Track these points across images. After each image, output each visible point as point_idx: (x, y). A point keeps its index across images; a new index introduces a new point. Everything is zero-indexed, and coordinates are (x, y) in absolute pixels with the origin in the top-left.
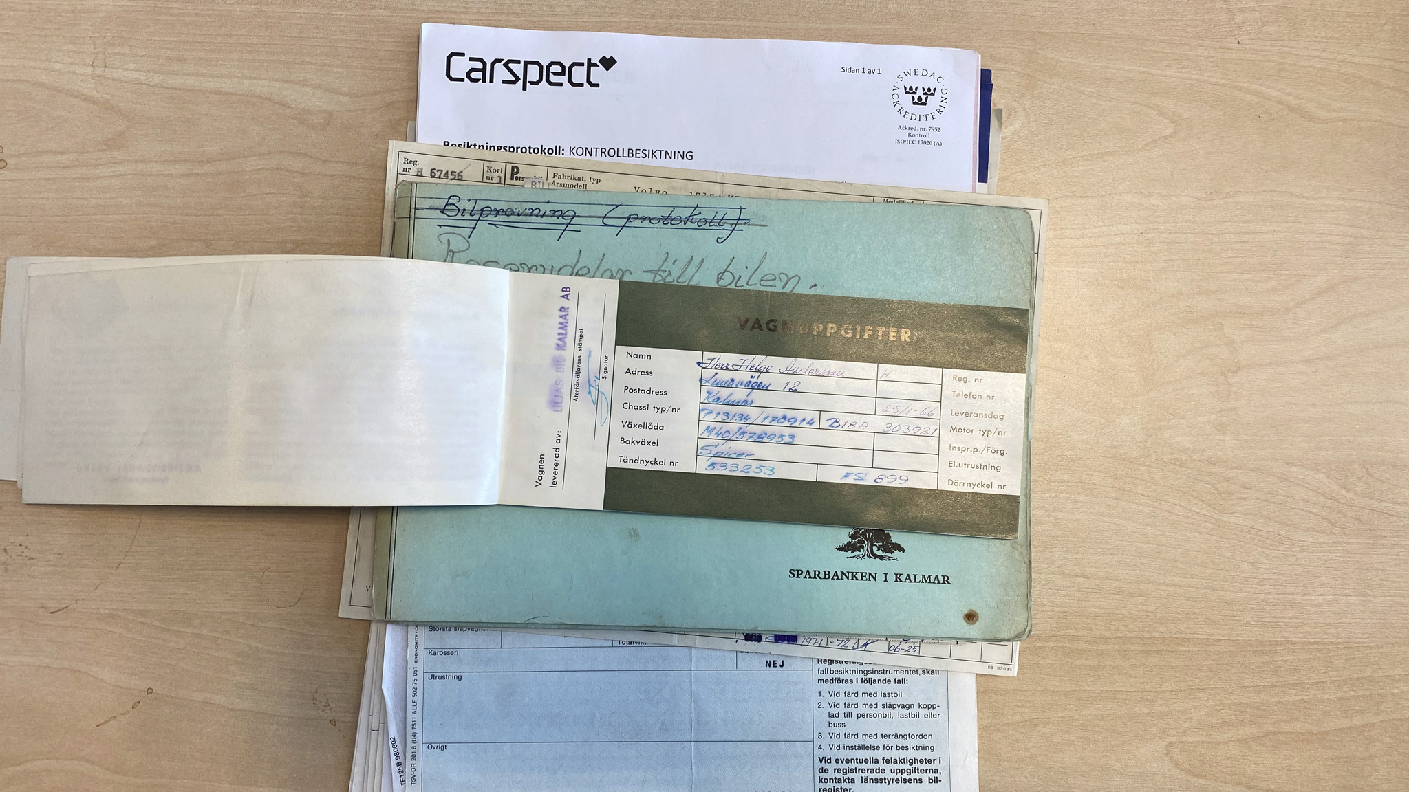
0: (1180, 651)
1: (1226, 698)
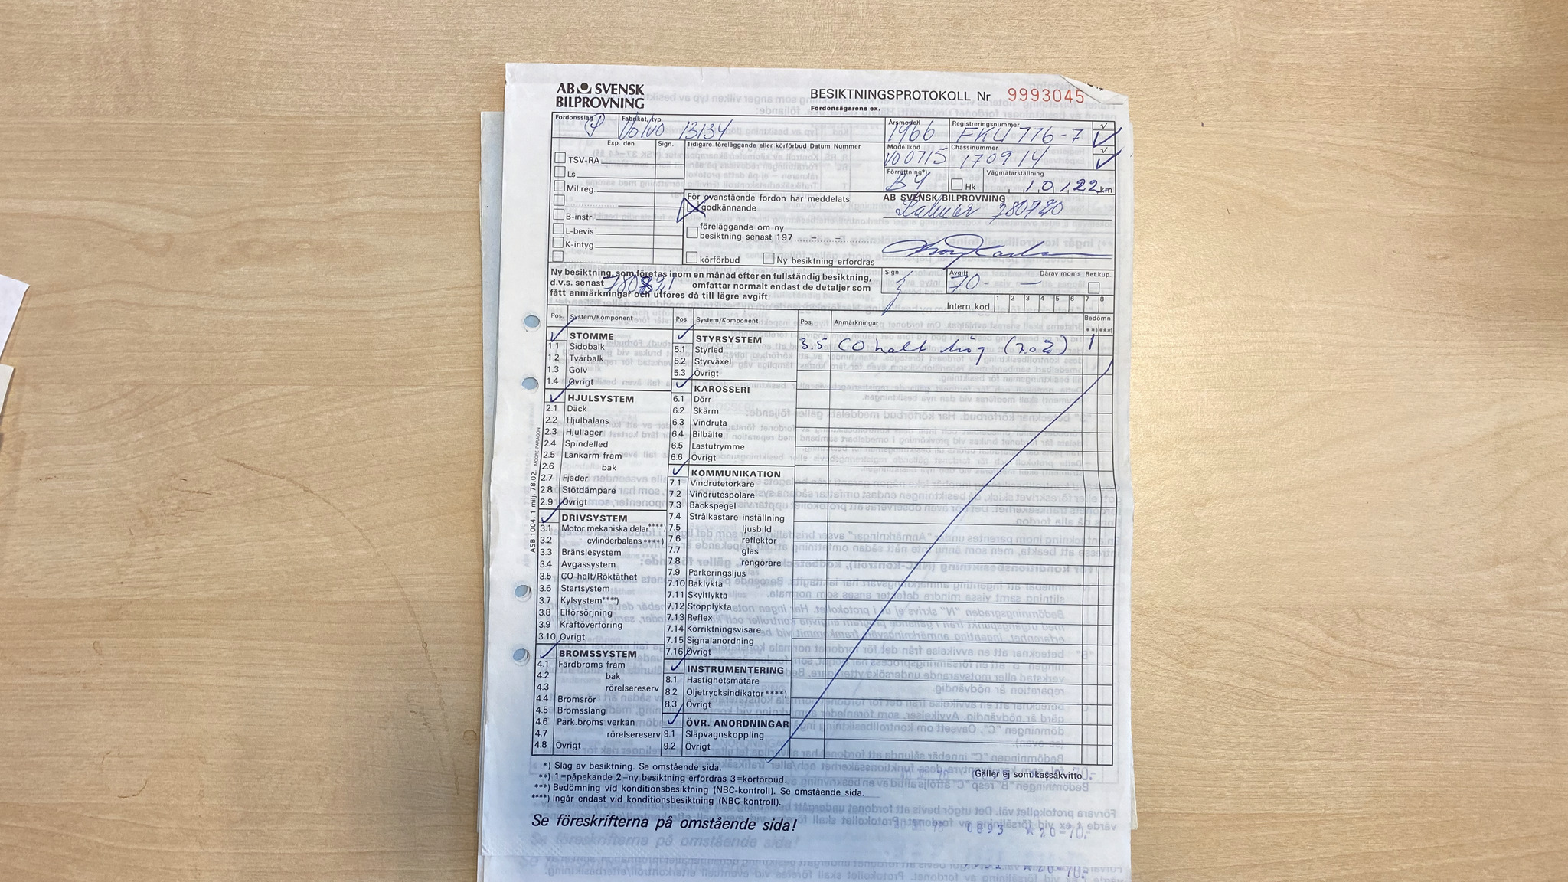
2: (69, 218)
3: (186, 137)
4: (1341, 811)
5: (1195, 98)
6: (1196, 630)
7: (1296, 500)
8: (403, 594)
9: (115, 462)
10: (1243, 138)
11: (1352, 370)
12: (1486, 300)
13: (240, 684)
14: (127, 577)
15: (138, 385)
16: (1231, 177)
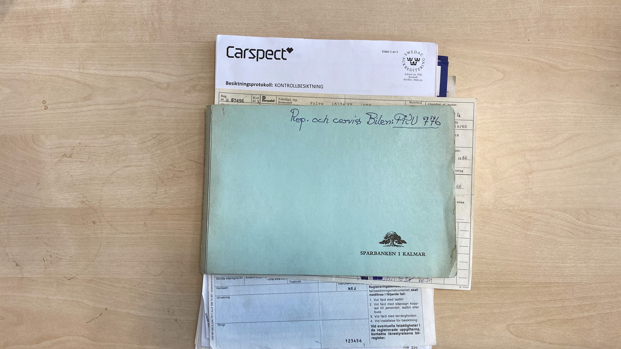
0: (512, 287)
1: (531, 306)
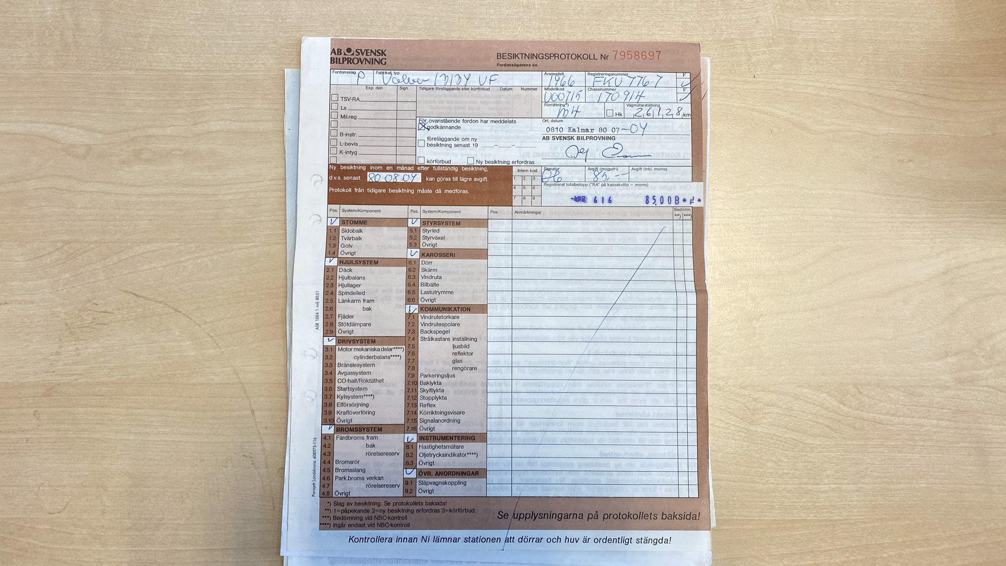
2: (24, 134)
3: (100, 83)
4: (850, 518)
5: (750, 60)
6: (755, 400)
7: (817, 316)
8: (239, 378)
9: (49, 293)
10: (780, 85)
11: (851, 232)
12: (936, 188)
13: (131, 438)
14: (57, 368)
15: (66, 243)
16: (773, 110)
